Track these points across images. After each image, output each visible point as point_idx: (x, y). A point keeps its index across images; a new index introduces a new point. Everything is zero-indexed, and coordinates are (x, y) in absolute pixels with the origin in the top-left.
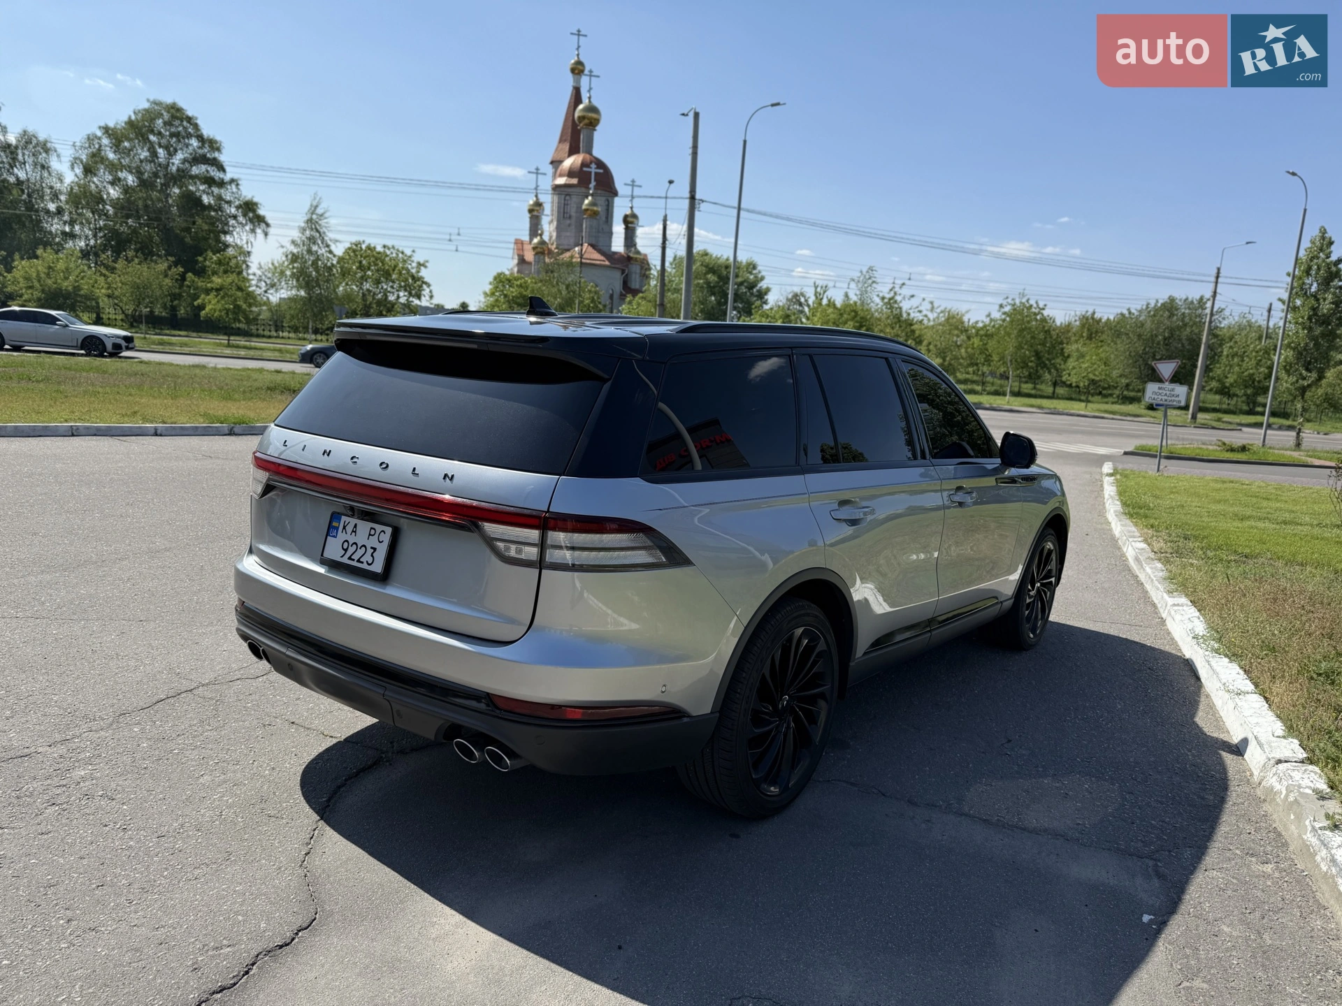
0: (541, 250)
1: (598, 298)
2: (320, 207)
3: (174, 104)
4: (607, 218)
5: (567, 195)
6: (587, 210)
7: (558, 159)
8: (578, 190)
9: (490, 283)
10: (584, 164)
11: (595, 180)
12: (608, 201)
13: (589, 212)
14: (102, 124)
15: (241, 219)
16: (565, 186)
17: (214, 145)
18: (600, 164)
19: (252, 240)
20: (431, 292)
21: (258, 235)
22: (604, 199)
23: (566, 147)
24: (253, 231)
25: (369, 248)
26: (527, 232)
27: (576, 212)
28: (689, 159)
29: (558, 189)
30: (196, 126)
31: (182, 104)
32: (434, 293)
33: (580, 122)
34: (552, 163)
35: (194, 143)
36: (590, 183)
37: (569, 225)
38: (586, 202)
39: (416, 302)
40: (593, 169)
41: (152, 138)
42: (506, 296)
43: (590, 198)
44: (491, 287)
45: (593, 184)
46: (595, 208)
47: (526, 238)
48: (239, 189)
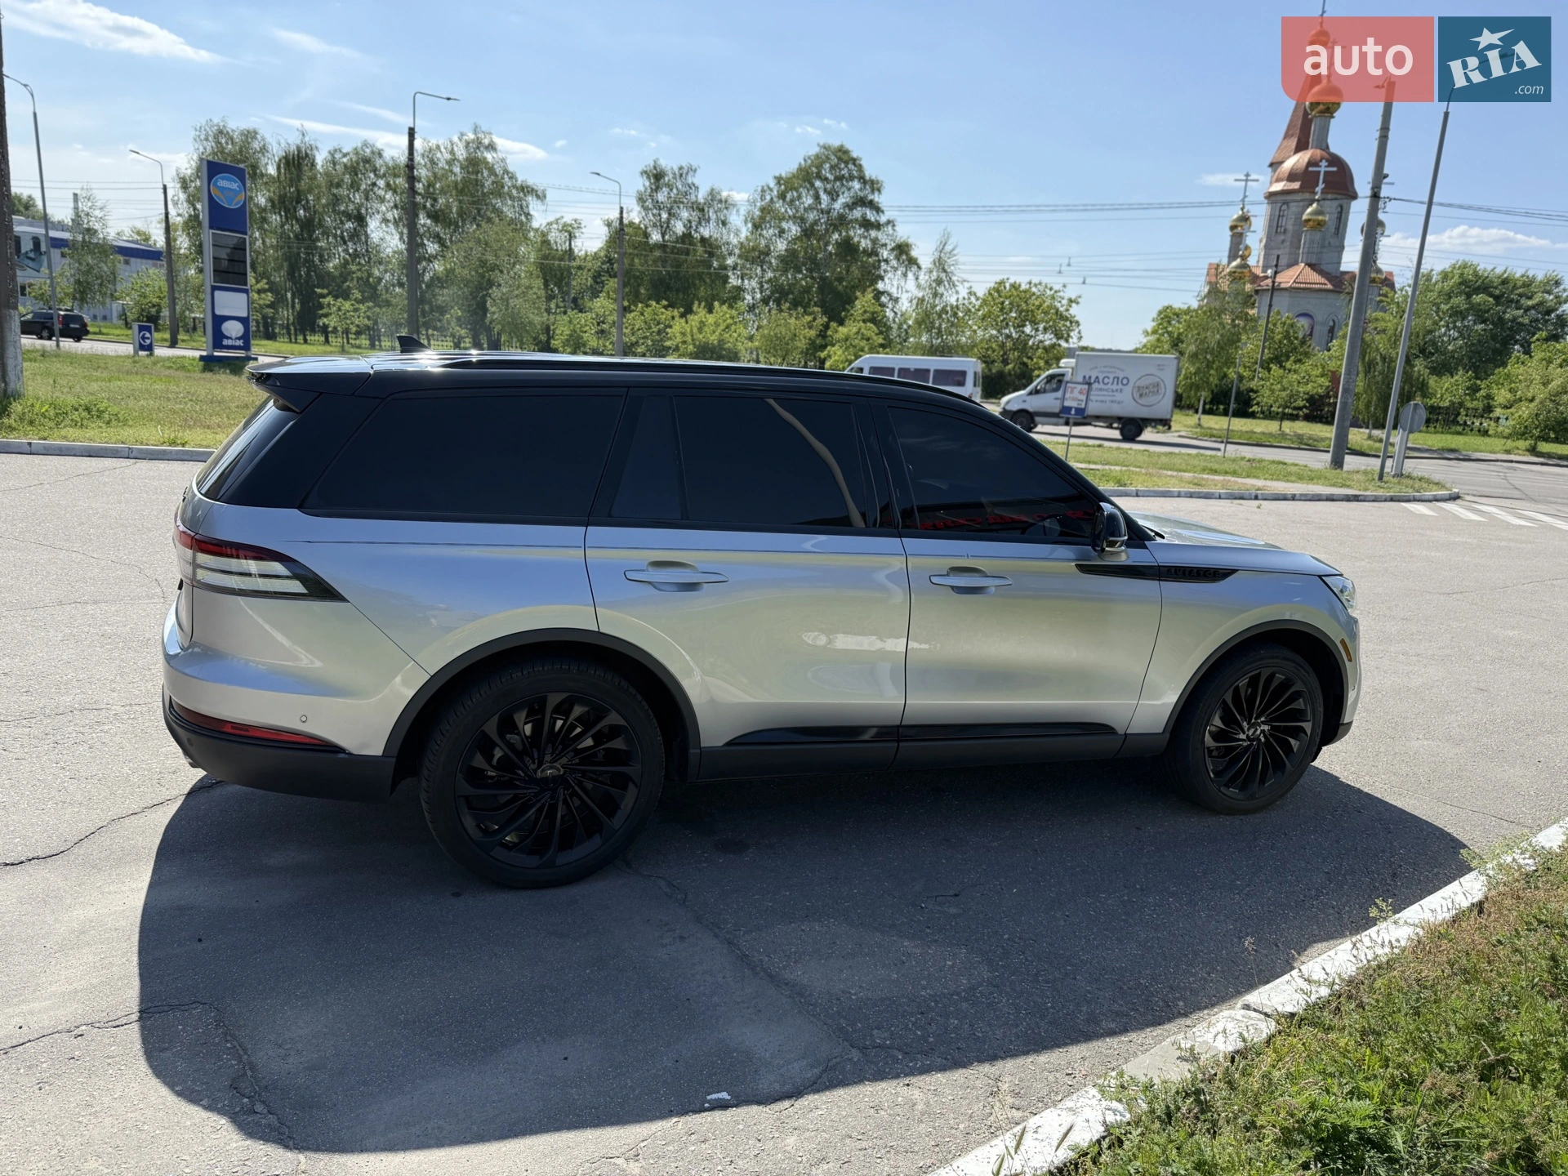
0: (1241, 274)
1: (1295, 332)
2: (949, 243)
3: (842, 146)
4: (1337, 229)
5: (1284, 204)
6: (1308, 221)
7: (1280, 160)
8: (1298, 197)
9: (1153, 320)
10: (1310, 163)
11: (1323, 182)
12: (1341, 207)
13: (1311, 223)
14: (777, 174)
15: (894, 263)
16: (1283, 192)
17: (874, 186)
18: (1335, 160)
19: (903, 284)
20: (1079, 332)
21: (908, 282)
22: (1335, 204)
23: (1293, 143)
24: (905, 275)
25: (1014, 286)
26: (1226, 254)
27: (1294, 225)
28: (1375, 144)
29: (1273, 198)
30: (860, 168)
31: (848, 146)
32: (1082, 334)
33: (1312, 110)
34: (1271, 165)
35: (856, 185)
36: (1317, 186)
37: (1283, 242)
38: (1309, 210)
39: (1064, 344)
40: (1323, 167)
41: (818, 184)
42: (1170, 333)
43: (1315, 205)
44: (1154, 324)
45: (1321, 186)
46: (1320, 218)
47: (1225, 261)
48: (894, 230)
